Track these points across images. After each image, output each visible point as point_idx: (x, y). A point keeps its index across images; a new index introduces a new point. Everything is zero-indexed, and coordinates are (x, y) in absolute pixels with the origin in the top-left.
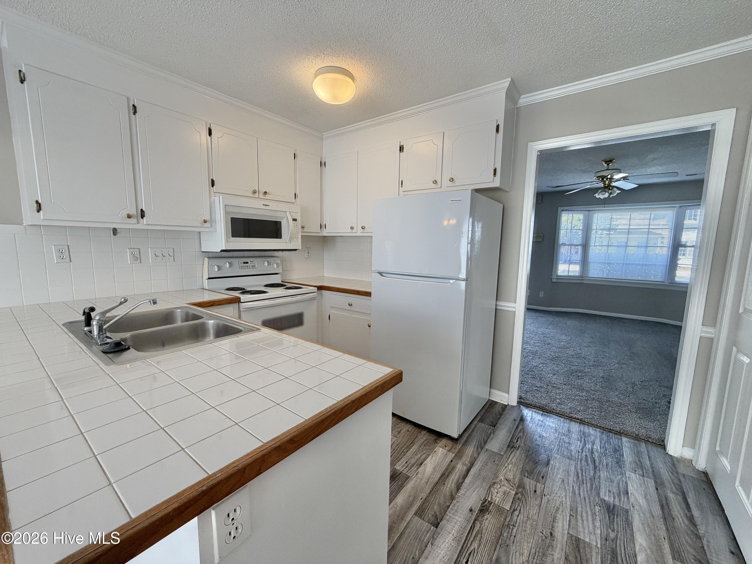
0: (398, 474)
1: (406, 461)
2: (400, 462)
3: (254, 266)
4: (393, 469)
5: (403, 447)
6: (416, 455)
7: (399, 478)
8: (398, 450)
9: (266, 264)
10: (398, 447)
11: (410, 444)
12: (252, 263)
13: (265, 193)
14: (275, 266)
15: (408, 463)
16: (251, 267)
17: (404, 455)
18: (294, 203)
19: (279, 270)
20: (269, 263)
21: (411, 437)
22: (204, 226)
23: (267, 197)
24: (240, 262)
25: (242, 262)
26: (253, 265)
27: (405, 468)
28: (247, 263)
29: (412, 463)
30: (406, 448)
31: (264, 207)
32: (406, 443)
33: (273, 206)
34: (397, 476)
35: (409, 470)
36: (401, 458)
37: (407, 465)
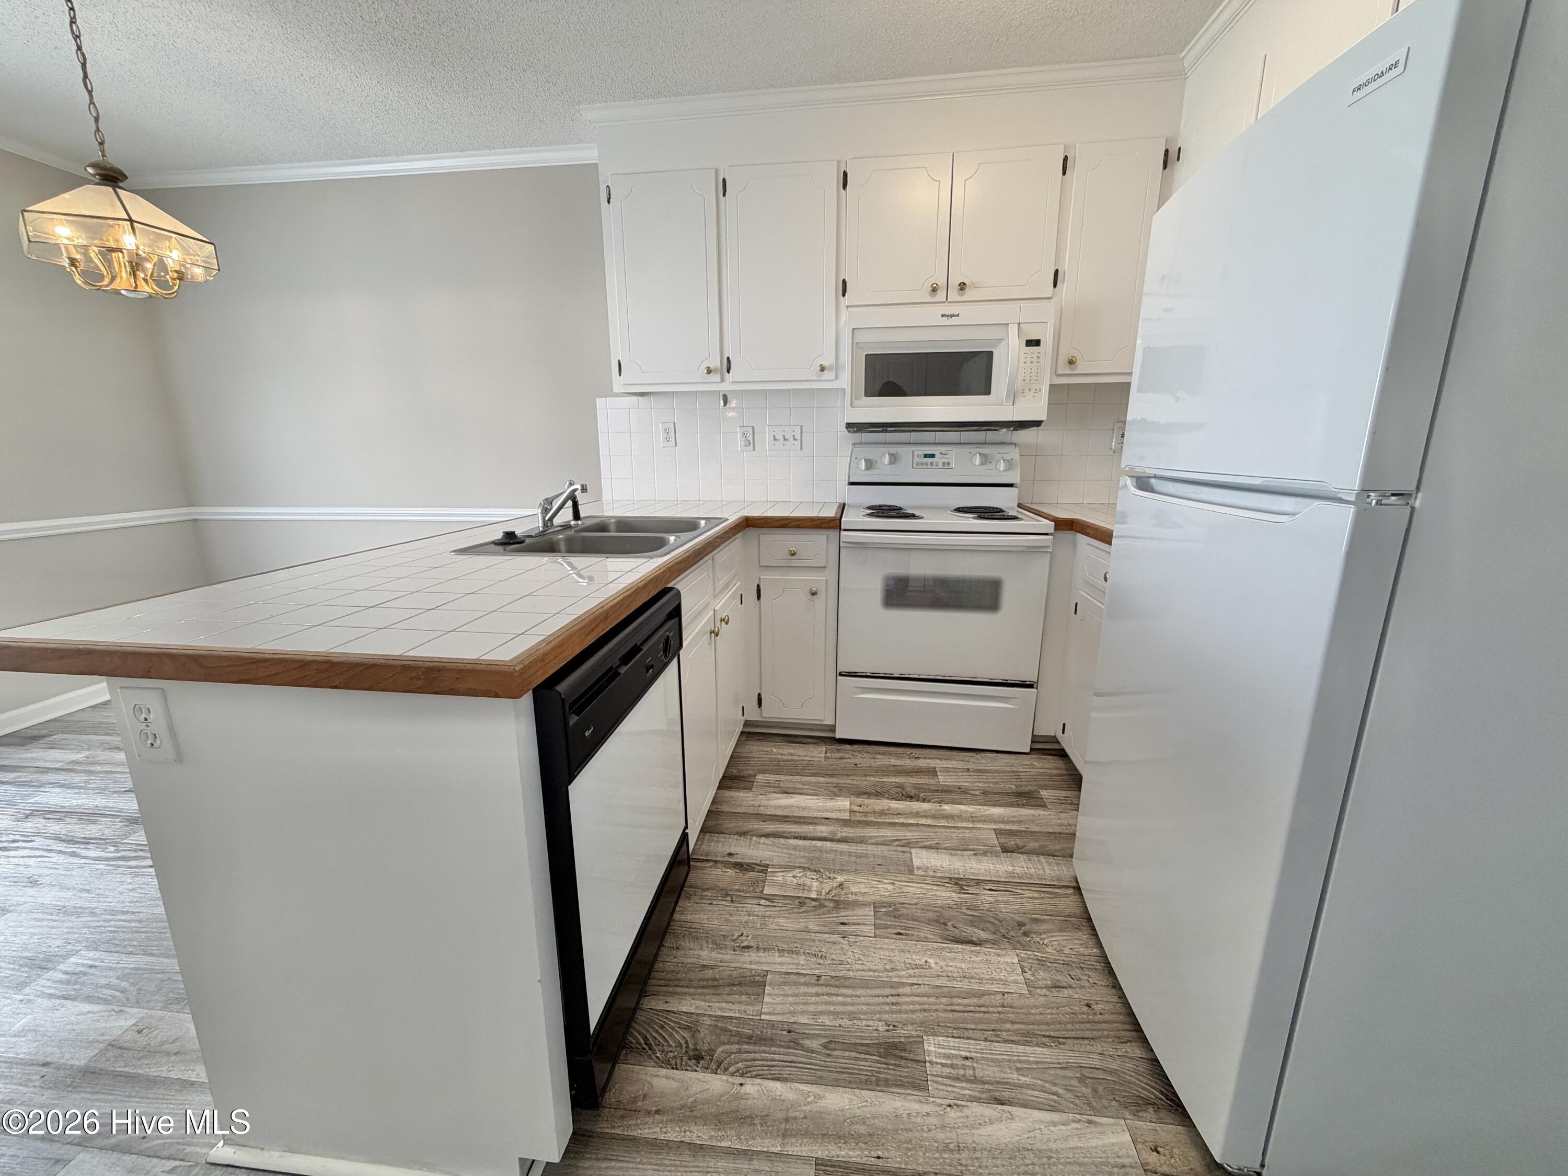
0: (911, 1056)
1: (968, 1054)
2: (953, 1042)
3: (948, 464)
4: (918, 1037)
5: (1013, 1023)
6: (1018, 1069)
7: (900, 1066)
8: (987, 1016)
9: (978, 460)
10: (1000, 1009)
11: (1044, 1036)
12: (946, 456)
13: (962, 286)
14: (1002, 466)
15: (967, 1063)
16: (940, 465)
17: (986, 1040)
18: (1049, 298)
19: (1013, 477)
20: (985, 459)
21: (1073, 1023)
22: (823, 378)
23: (969, 295)
24: (916, 453)
25: (920, 453)
26: (946, 460)
27: (943, 1065)
28: (933, 456)
29: (979, 1074)
30: (1017, 1032)
31: (946, 321)
32: (1039, 1023)
33: (968, 314)
34: (902, 1058)
35: (948, 1077)
36: (968, 1038)
37: (960, 1062)
